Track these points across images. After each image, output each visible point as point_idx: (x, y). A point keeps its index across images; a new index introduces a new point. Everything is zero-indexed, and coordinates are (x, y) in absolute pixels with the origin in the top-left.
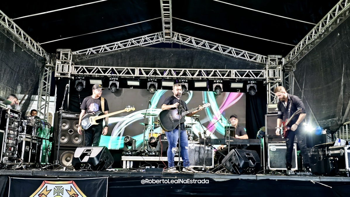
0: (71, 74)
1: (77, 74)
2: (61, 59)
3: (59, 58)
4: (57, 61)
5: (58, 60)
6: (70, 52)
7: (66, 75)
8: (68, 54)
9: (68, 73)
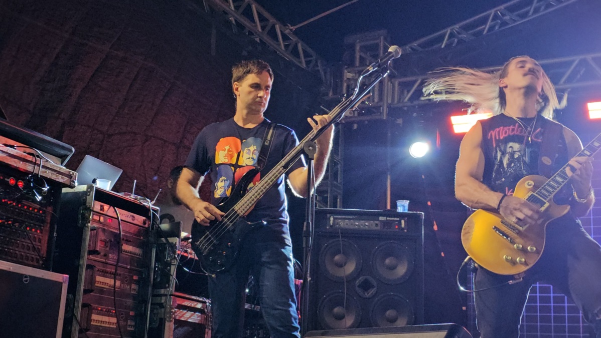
0: (389, 107)
1: (409, 104)
2: (357, 63)
3: (351, 64)
4: (346, 71)
5: (349, 70)
6: (382, 38)
7: (375, 113)
8: (377, 45)
9: (381, 104)
